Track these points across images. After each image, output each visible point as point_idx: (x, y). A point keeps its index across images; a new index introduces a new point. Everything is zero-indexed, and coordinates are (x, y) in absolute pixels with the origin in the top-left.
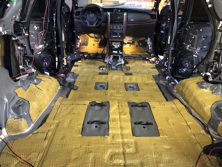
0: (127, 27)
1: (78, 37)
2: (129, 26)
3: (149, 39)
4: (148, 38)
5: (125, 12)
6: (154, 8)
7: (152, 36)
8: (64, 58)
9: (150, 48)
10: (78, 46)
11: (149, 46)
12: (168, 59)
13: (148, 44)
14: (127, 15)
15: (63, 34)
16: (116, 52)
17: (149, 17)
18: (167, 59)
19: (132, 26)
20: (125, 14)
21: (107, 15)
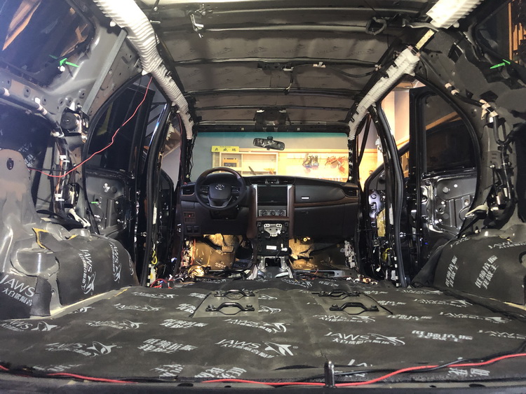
0: (296, 214)
1: (187, 243)
2: (300, 212)
3: (347, 245)
4: (346, 242)
5: (289, 183)
6: (350, 178)
7: (353, 236)
8: (151, 263)
9: (353, 265)
10: (185, 264)
11: (350, 260)
12: (397, 258)
13: (347, 255)
14: (294, 190)
15: (155, 209)
16: (274, 248)
17: (341, 193)
18: (395, 258)
19: (306, 210)
20: (289, 187)
21: (252, 190)
